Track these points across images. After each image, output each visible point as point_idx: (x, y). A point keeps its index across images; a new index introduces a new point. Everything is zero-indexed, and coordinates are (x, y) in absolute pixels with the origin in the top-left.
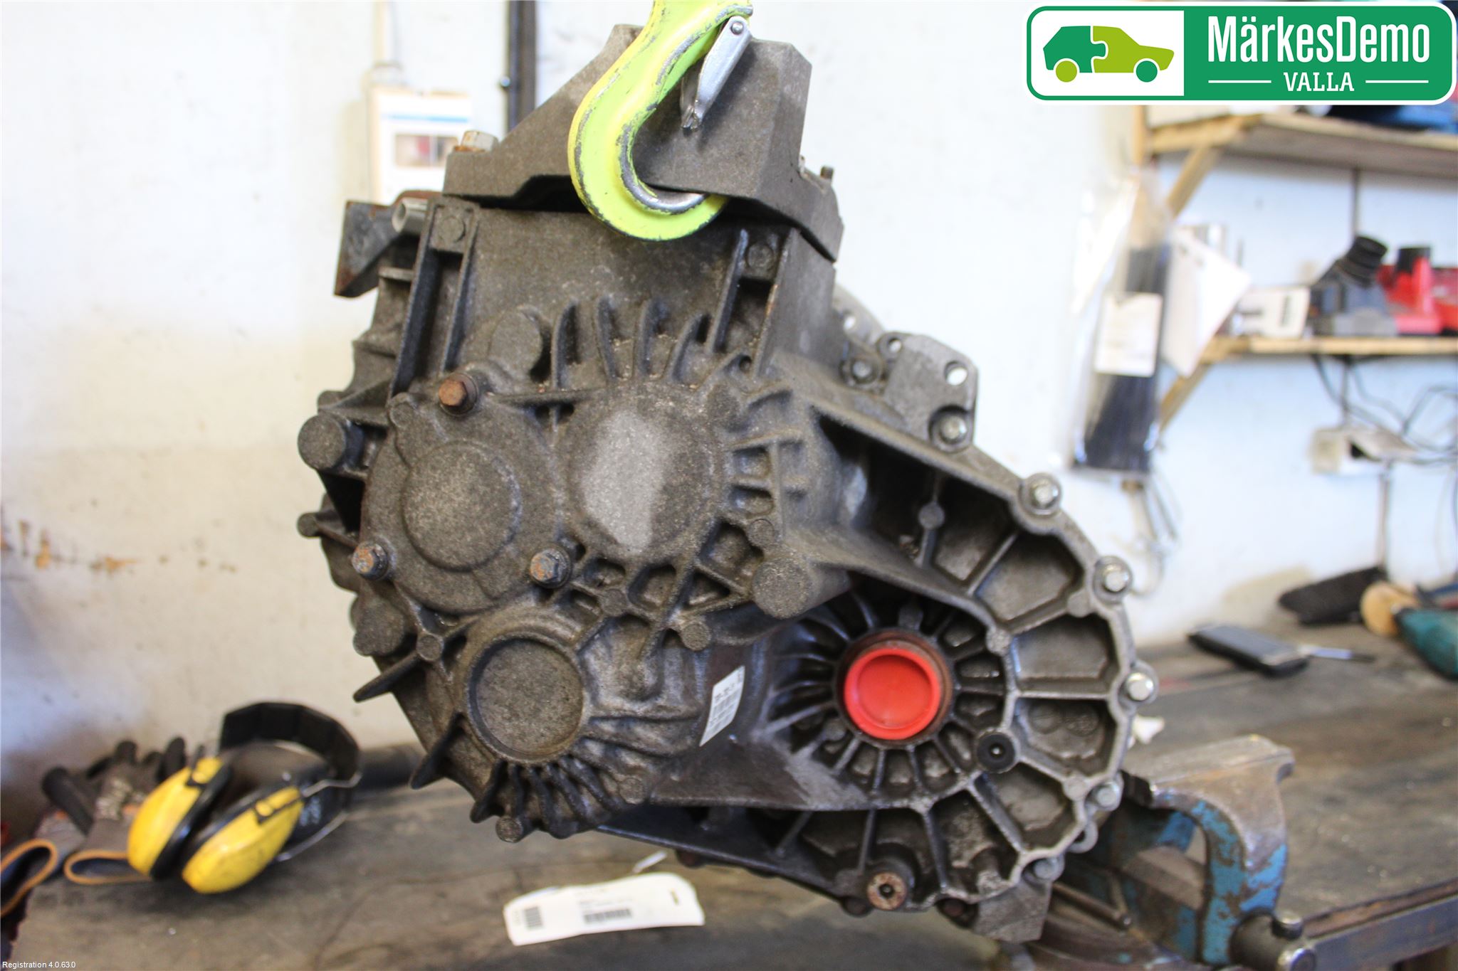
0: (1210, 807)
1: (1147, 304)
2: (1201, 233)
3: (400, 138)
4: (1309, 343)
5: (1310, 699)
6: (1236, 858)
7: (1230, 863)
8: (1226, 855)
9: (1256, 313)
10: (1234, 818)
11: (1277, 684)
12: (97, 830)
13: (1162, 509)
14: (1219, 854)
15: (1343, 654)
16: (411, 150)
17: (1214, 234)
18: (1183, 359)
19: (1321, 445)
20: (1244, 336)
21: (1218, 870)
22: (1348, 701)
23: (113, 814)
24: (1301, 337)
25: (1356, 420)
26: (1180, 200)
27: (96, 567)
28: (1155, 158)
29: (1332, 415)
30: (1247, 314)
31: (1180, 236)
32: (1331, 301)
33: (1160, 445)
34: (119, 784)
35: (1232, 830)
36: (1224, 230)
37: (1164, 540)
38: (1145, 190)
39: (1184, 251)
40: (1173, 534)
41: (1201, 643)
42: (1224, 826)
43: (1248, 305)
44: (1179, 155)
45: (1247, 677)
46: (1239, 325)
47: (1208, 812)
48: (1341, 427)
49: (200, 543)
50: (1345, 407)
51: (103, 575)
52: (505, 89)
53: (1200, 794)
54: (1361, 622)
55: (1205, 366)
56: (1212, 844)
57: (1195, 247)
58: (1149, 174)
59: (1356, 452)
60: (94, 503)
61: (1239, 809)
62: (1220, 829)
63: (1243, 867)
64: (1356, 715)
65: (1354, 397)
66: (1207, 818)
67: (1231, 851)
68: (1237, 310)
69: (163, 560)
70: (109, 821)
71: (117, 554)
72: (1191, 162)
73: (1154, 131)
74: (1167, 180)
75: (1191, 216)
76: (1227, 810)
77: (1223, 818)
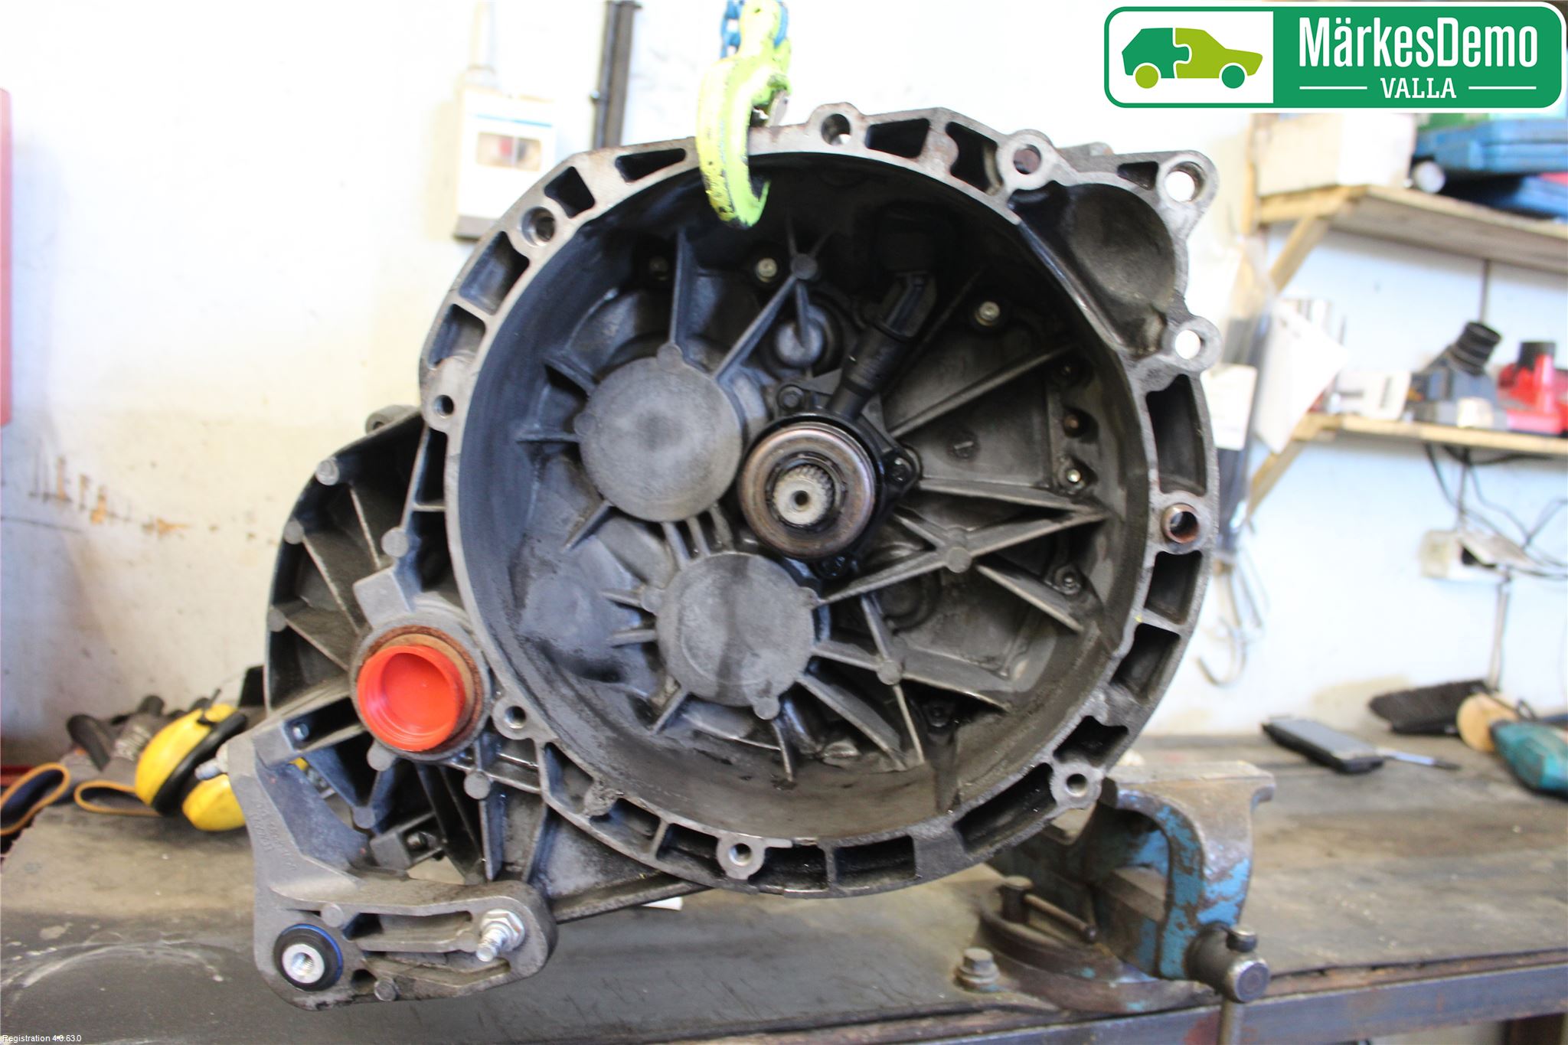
0: (1174, 812)
1: (1244, 375)
2: (1304, 307)
3: (484, 136)
4: (1407, 427)
5: (1376, 797)
6: (1196, 867)
7: (1189, 871)
8: (1187, 863)
9: (1357, 394)
10: (1198, 826)
11: (1346, 780)
12: (112, 766)
13: (1247, 593)
14: (1181, 861)
15: (1427, 760)
16: (494, 149)
17: (1318, 309)
18: (1276, 434)
19: (1432, 547)
20: (1339, 415)
21: (1180, 879)
22: (1418, 800)
23: (129, 754)
24: (1400, 419)
25: (1472, 525)
26: (1285, 273)
27: (148, 528)
28: (1263, 228)
29: (1446, 518)
30: (1345, 395)
31: (1282, 309)
32: (1437, 387)
33: (1248, 522)
34: (139, 730)
35: (1194, 838)
36: (1329, 306)
37: (1248, 626)
38: (1249, 260)
39: (1285, 324)
40: (1259, 623)
41: (1276, 736)
42: (1187, 833)
43: (1345, 385)
44: (1286, 226)
45: (1317, 772)
46: (1335, 403)
47: (1171, 817)
48: (1454, 531)
49: (250, 517)
50: (1462, 510)
51: (154, 536)
52: (595, 101)
53: (1166, 798)
54: (1457, 735)
55: (1298, 444)
56: (1173, 850)
57: (1296, 320)
58: (1256, 243)
59: (1468, 558)
60: (154, 465)
61: (1204, 817)
62: (1183, 837)
63: (1202, 876)
64: (1422, 814)
65: (1471, 501)
66: (1171, 825)
67: (1191, 860)
68: (1334, 387)
69: (213, 528)
70: (124, 760)
71: (170, 518)
72: (1297, 233)
73: (1264, 200)
74: (1274, 251)
75: (1296, 289)
76: (1191, 817)
77: (1187, 825)
